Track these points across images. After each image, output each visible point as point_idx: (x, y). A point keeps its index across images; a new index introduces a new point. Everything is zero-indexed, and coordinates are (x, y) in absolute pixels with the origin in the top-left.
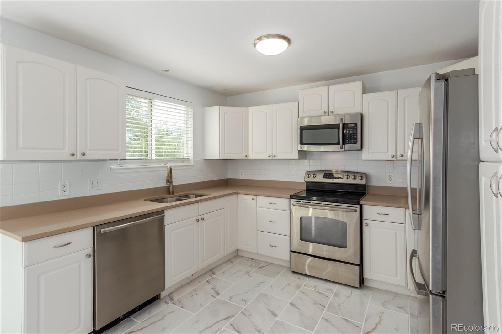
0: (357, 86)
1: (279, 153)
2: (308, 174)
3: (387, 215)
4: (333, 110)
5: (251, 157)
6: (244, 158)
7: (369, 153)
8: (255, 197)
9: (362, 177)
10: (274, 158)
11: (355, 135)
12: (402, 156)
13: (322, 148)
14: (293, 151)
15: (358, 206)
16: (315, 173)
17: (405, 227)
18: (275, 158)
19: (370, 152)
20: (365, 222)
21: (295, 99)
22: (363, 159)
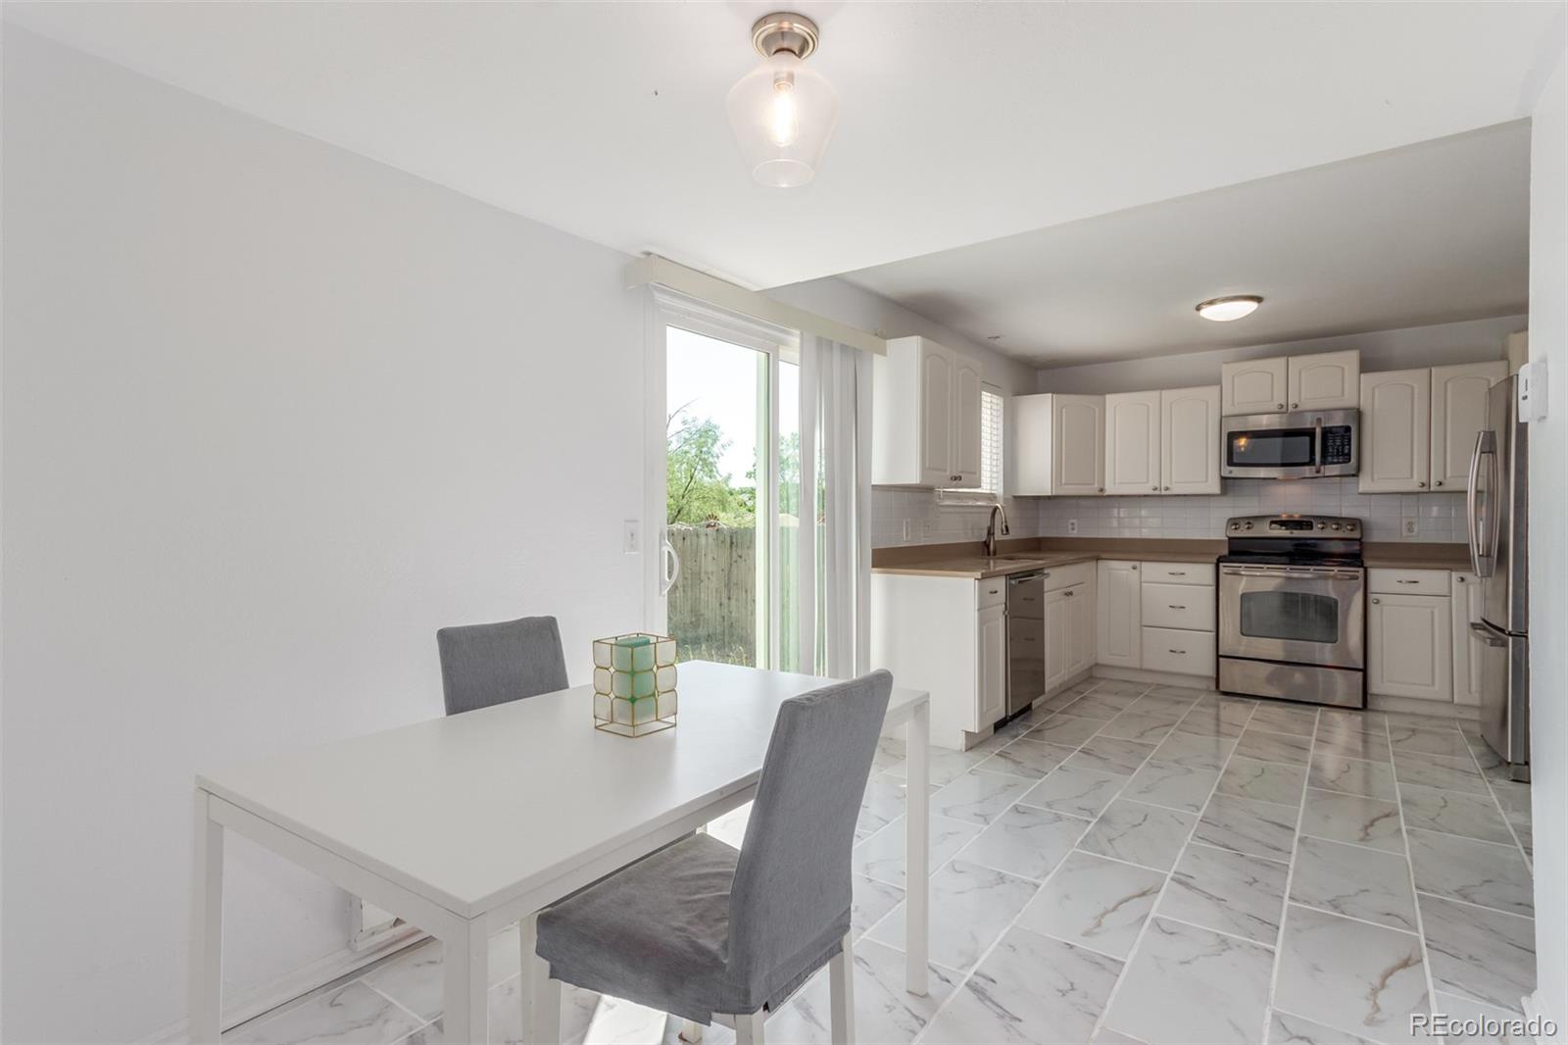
0: (1351, 358)
1: (1176, 483)
2: (1234, 522)
3: (1415, 582)
4: (1296, 401)
5: (1109, 491)
6: (1097, 493)
7: (1373, 480)
8: (1137, 564)
9: (1354, 525)
10: (1163, 492)
11: (1347, 447)
12: (1440, 484)
13: (1262, 473)
14: (1210, 479)
15: (1361, 570)
16: (1250, 521)
17: (1451, 602)
18: (1168, 493)
19: (1376, 477)
20: (1372, 597)
21: (1217, 381)
22: (1360, 490)
